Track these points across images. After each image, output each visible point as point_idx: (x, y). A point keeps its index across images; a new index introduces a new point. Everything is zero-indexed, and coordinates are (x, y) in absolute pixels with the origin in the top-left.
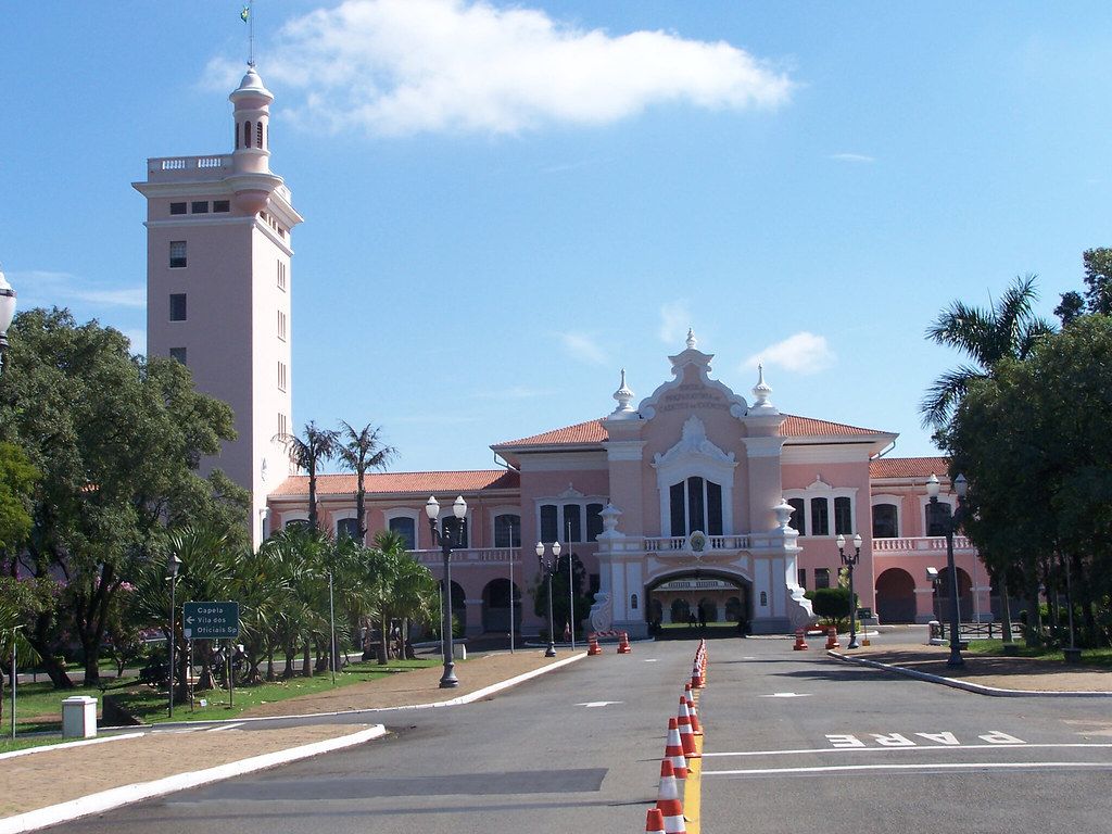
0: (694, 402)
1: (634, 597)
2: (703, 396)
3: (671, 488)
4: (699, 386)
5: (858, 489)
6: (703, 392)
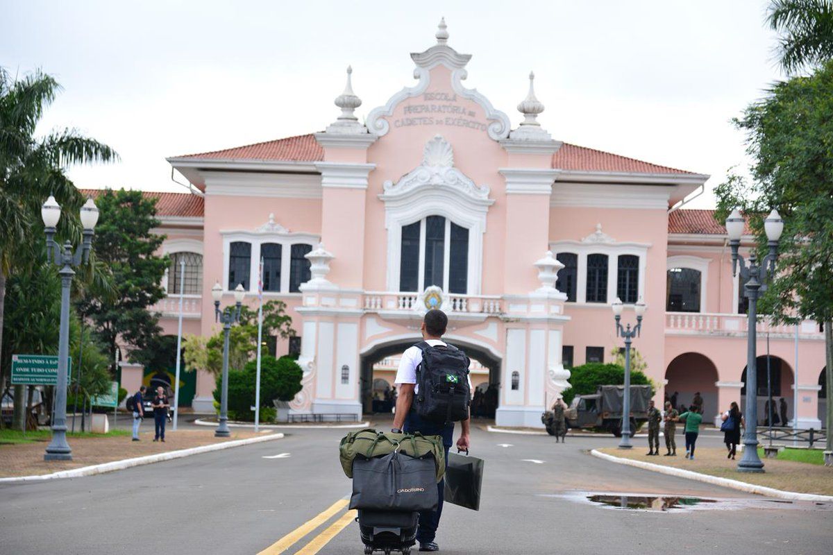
0: (442, 117)
1: (345, 368)
2: (455, 110)
3: (404, 228)
4: (451, 96)
5: (649, 244)
6: (454, 104)
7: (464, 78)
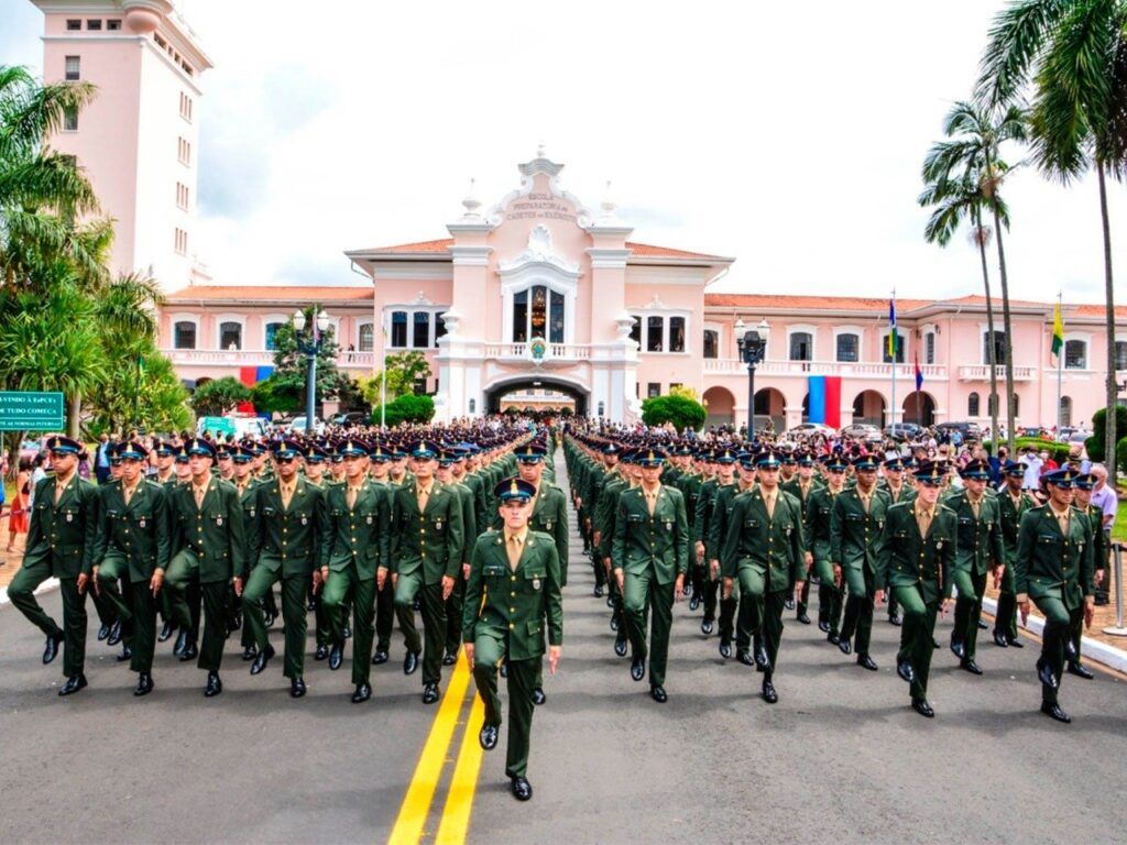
0: (542, 211)
1: (472, 401)
2: (552, 206)
3: (515, 295)
4: (549, 196)
5: (692, 309)
6: (551, 201)
7: (557, 181)
